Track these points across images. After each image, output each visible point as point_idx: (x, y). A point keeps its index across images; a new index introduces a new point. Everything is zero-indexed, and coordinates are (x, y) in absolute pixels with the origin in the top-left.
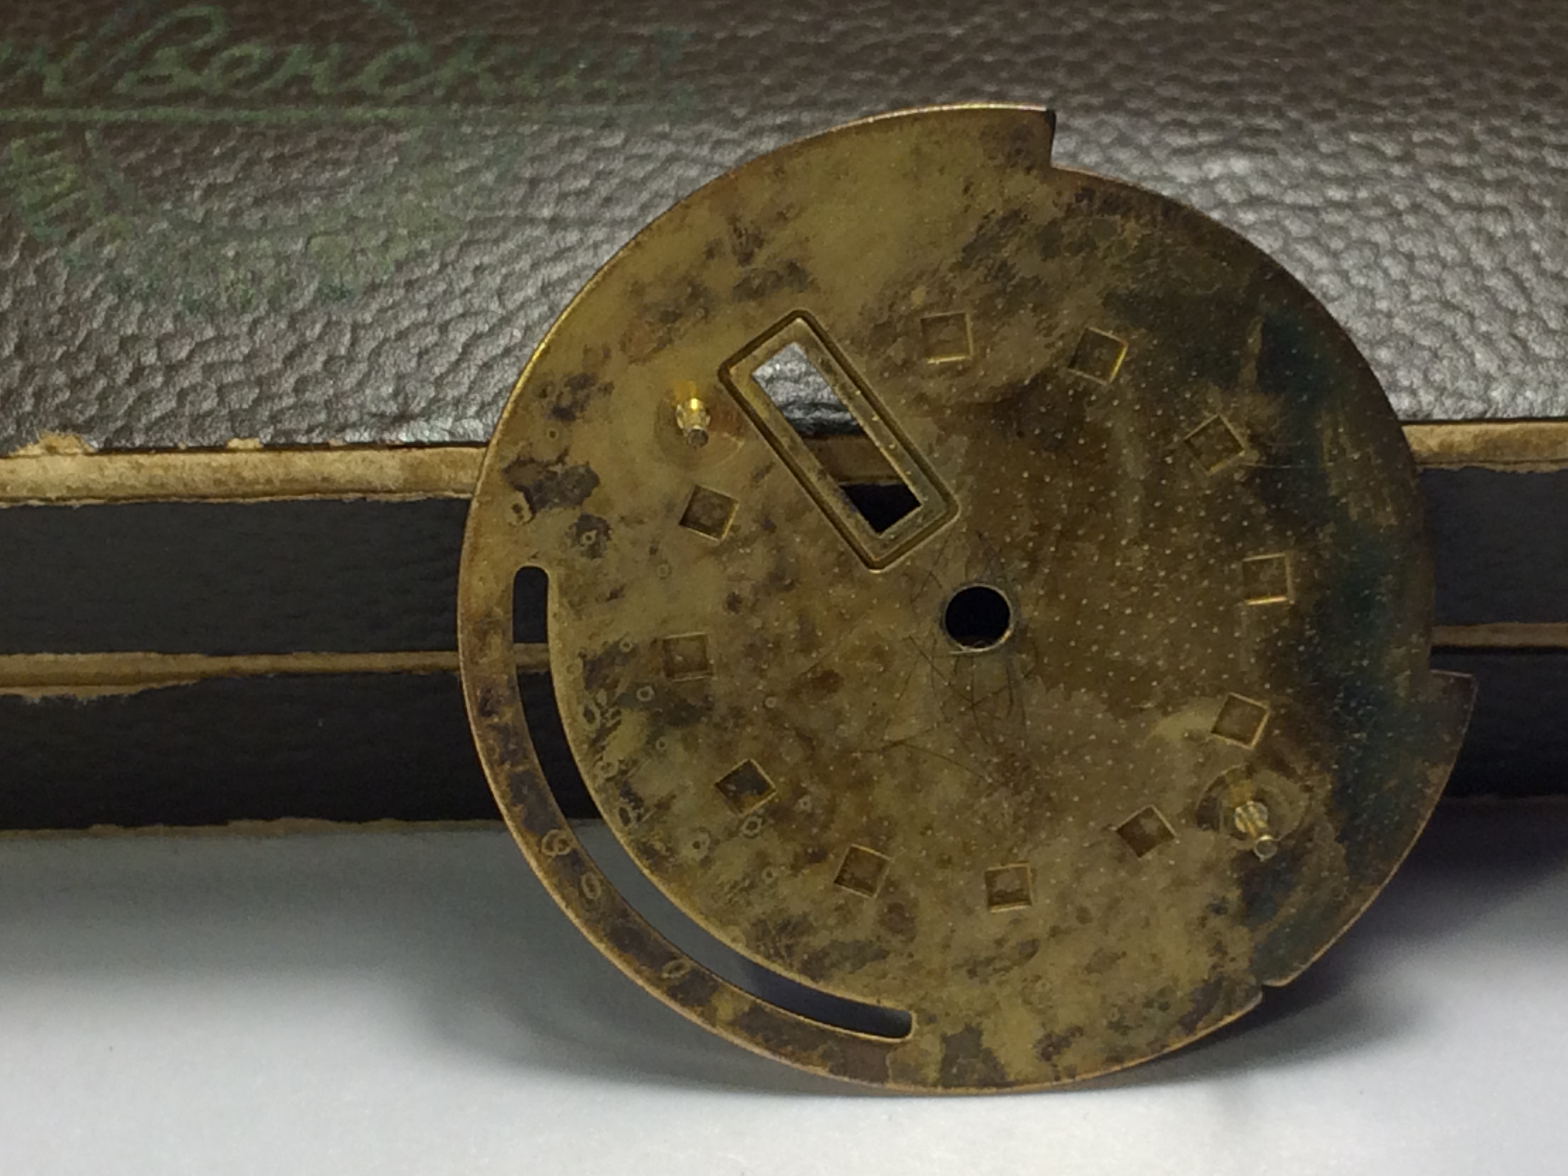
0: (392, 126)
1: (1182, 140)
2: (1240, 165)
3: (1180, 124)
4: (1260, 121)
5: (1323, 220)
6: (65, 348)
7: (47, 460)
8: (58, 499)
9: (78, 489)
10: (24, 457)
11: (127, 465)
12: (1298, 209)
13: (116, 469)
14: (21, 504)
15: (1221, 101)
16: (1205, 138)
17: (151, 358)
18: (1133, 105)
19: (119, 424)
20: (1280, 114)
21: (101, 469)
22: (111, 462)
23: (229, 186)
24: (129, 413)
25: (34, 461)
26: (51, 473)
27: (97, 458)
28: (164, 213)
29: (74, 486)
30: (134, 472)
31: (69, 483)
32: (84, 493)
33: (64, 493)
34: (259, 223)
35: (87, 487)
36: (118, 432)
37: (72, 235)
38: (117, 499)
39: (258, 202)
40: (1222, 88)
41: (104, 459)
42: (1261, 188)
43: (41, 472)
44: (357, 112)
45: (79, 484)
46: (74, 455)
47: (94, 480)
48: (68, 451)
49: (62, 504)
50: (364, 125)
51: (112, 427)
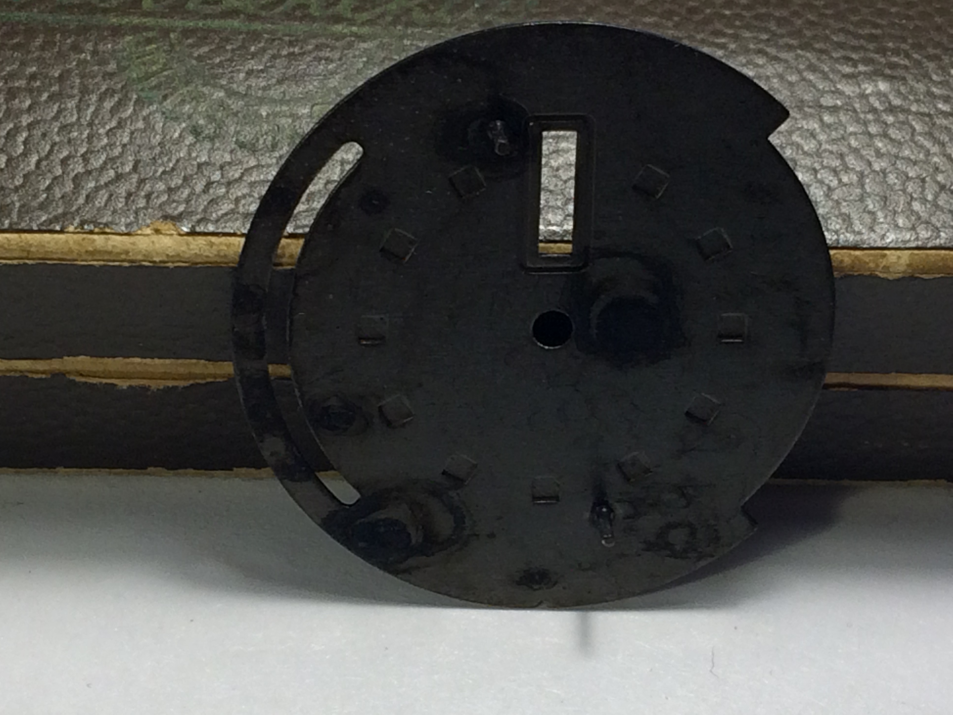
0: (361, 38)
1: (847, 69)
2: (883, 86)
3: (847, 59)
4: (895, 59)
5: (935, 122)
6: (164, 168)
7: (155, 238)
8: (161, 262)
9: (172, 256)
10: (141, 235)
11: (204, 243)
12: (920, 115)
13: (197, 245)
14: (137, 264)
15: (871, 46)
16: (862, 68)
17: (216, 176)
18: (817, 46)
19: (198, 217)
20: (907, 56)
21: (188, 244)
22: (194, 240)
23: (262, 71)
24: (205, 210)
25: (146, 238)
26: (157, 245)
27: (185, 237)
28: (222, 87)
29: (171, 254)
30: (208, 247)
31: (167, 253)
32: (178, 259)
33: (165, 259)
34: (282, 95)
35: (178, 255)
36: (199, 222)
37: (165, 97)
38: (197, 263)
39: (280, 82)
40: (872, 38)
41: (190, 239)
42: (897, 102)
43: (151, 244)
44: (339, 28)
45: (173, 253)
46: (172, 235)
47: (183, 252)
48: (168, 232)
49: (162, 265)
50: (344, 36)
51: (195, 218)
